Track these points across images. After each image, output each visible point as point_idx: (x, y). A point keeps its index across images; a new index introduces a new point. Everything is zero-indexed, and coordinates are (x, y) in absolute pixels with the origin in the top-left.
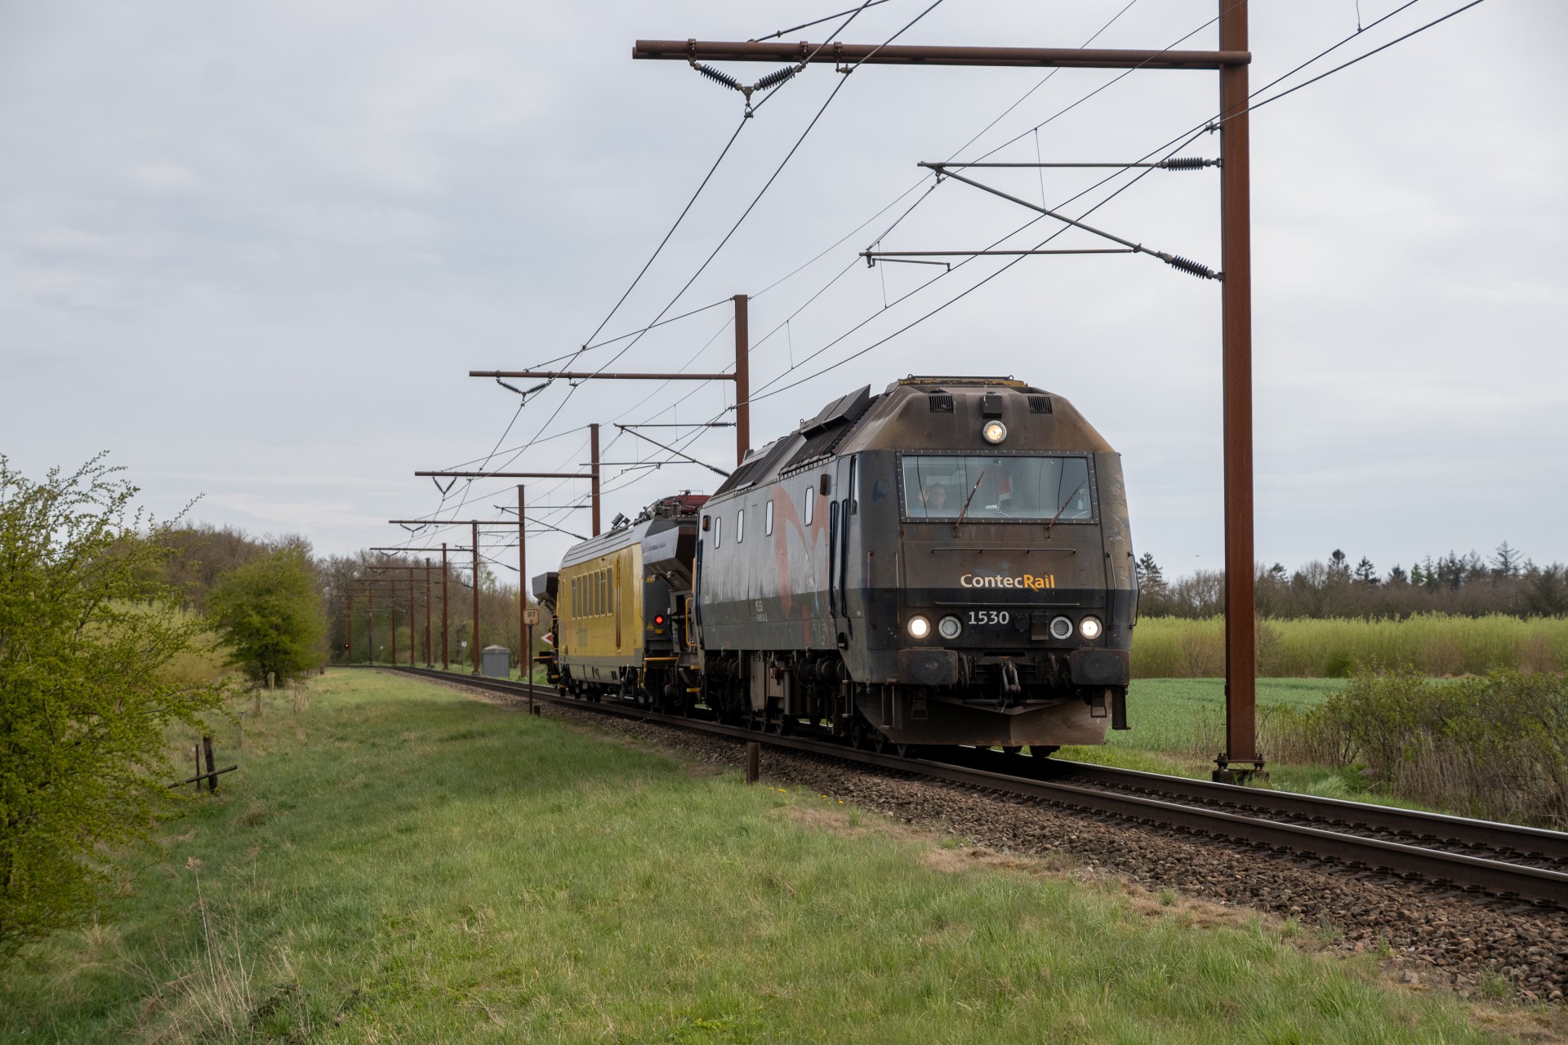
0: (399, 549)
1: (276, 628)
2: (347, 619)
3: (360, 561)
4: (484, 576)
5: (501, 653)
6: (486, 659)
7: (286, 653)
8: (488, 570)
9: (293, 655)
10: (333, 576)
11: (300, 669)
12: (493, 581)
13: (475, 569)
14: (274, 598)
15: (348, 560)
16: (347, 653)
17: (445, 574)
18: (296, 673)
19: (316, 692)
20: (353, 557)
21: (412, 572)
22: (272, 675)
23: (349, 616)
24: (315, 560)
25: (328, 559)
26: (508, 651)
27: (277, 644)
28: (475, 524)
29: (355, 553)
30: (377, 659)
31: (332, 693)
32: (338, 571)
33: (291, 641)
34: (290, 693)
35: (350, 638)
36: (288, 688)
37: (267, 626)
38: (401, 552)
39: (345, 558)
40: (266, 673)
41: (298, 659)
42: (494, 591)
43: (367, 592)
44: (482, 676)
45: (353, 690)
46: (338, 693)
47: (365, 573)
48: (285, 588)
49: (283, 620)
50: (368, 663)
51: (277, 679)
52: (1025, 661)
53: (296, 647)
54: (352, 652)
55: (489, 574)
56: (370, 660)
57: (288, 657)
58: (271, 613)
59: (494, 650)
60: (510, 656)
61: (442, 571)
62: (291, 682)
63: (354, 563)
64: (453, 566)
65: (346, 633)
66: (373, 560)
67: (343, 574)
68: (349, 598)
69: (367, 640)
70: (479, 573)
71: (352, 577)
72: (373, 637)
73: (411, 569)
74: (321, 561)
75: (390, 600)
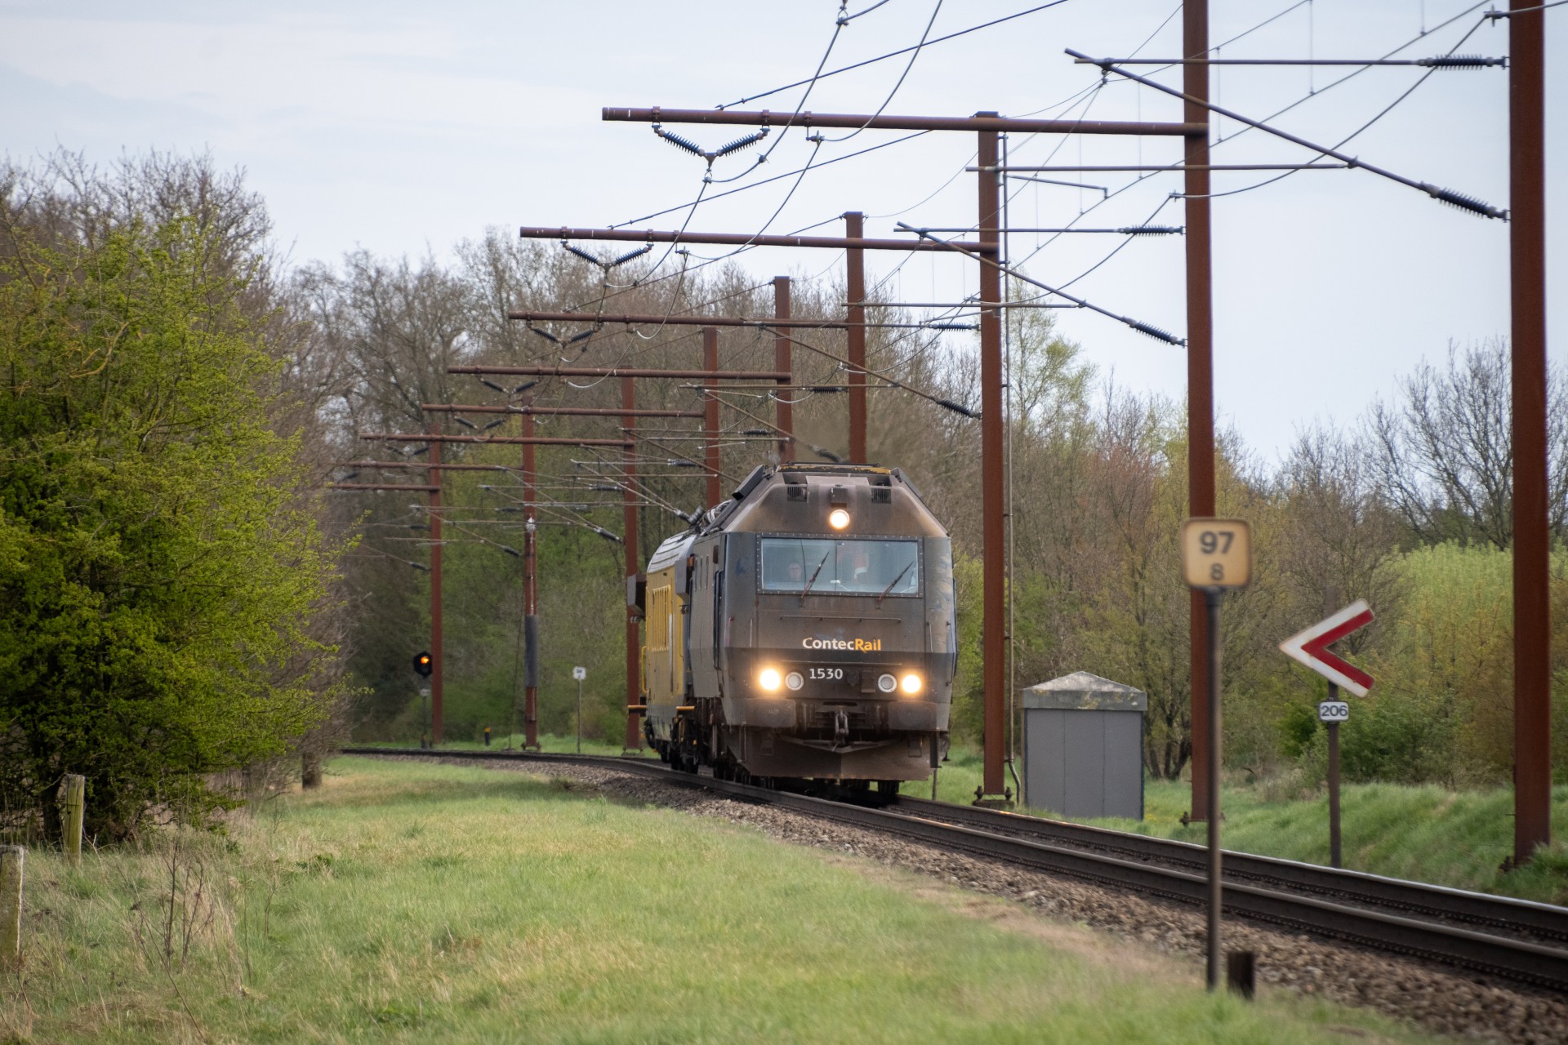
0: (650, 237)
1: (97, 577)
2: (425, 543)
3: (482, 284)
4: (1036, 362)
5: (1106, 709)
6: (1039, 731)
7: (140, 688)
8: (1053, 334)
9: (170, 699)
10: (361, 346)
11: (199, 764)
12: (1075, 388)
13: (990, 331)
14: (87, 443)
15: (429, 279)
16: (425, 692)
17: (857, 350)
18: (183, 782)
19: (268, 867)
20: (452, 267)
21: (710, 339)
22: (76, 789)
23: (434, 530)
24: (282, 275)
25: (342, 273)
26: (1137, 697)
27: (102, 649)
28: (989, 128)
29: (461, 250)
30: (560, 725)
31: (342, 872)
32: (383, 326)
33: (162, 640)
34: (153, 869)
35: (437, 627)
36: (148, 848)
37: (58, 568)
38: (660, 248)
39: (415, 269)
40: (52, 778)
41: (193, 718)
42: (1081, 432)
43: (516, 422)
44: (1019, 811)
45: (439, 863)
46: (368, 874)
47: (504, 341)
48: (137, 403)
49: (129, 543)
50: (517, 741)
51: (101, 804)
52: (856, 710)
53: (185, 665)
54: (447, 688)
55: (1058, 354)
56: (529, 727)
57: (147, 706)
58: (74, 513)
59: (1077, 694)
60: (1147, 722)
61: (842, 338)
62: (162, 822)
63: (458, 292)
64: (897, 316)
65: (421, 605)
66: (541, 281)
67: (410, 344)
68: (436, 446)
69: (513, 638)
70: (1011, 350)
71: (448, 353)
72: (539, 628)
73: (709, 327)
74: (309, 282)
75: (619, 461)
